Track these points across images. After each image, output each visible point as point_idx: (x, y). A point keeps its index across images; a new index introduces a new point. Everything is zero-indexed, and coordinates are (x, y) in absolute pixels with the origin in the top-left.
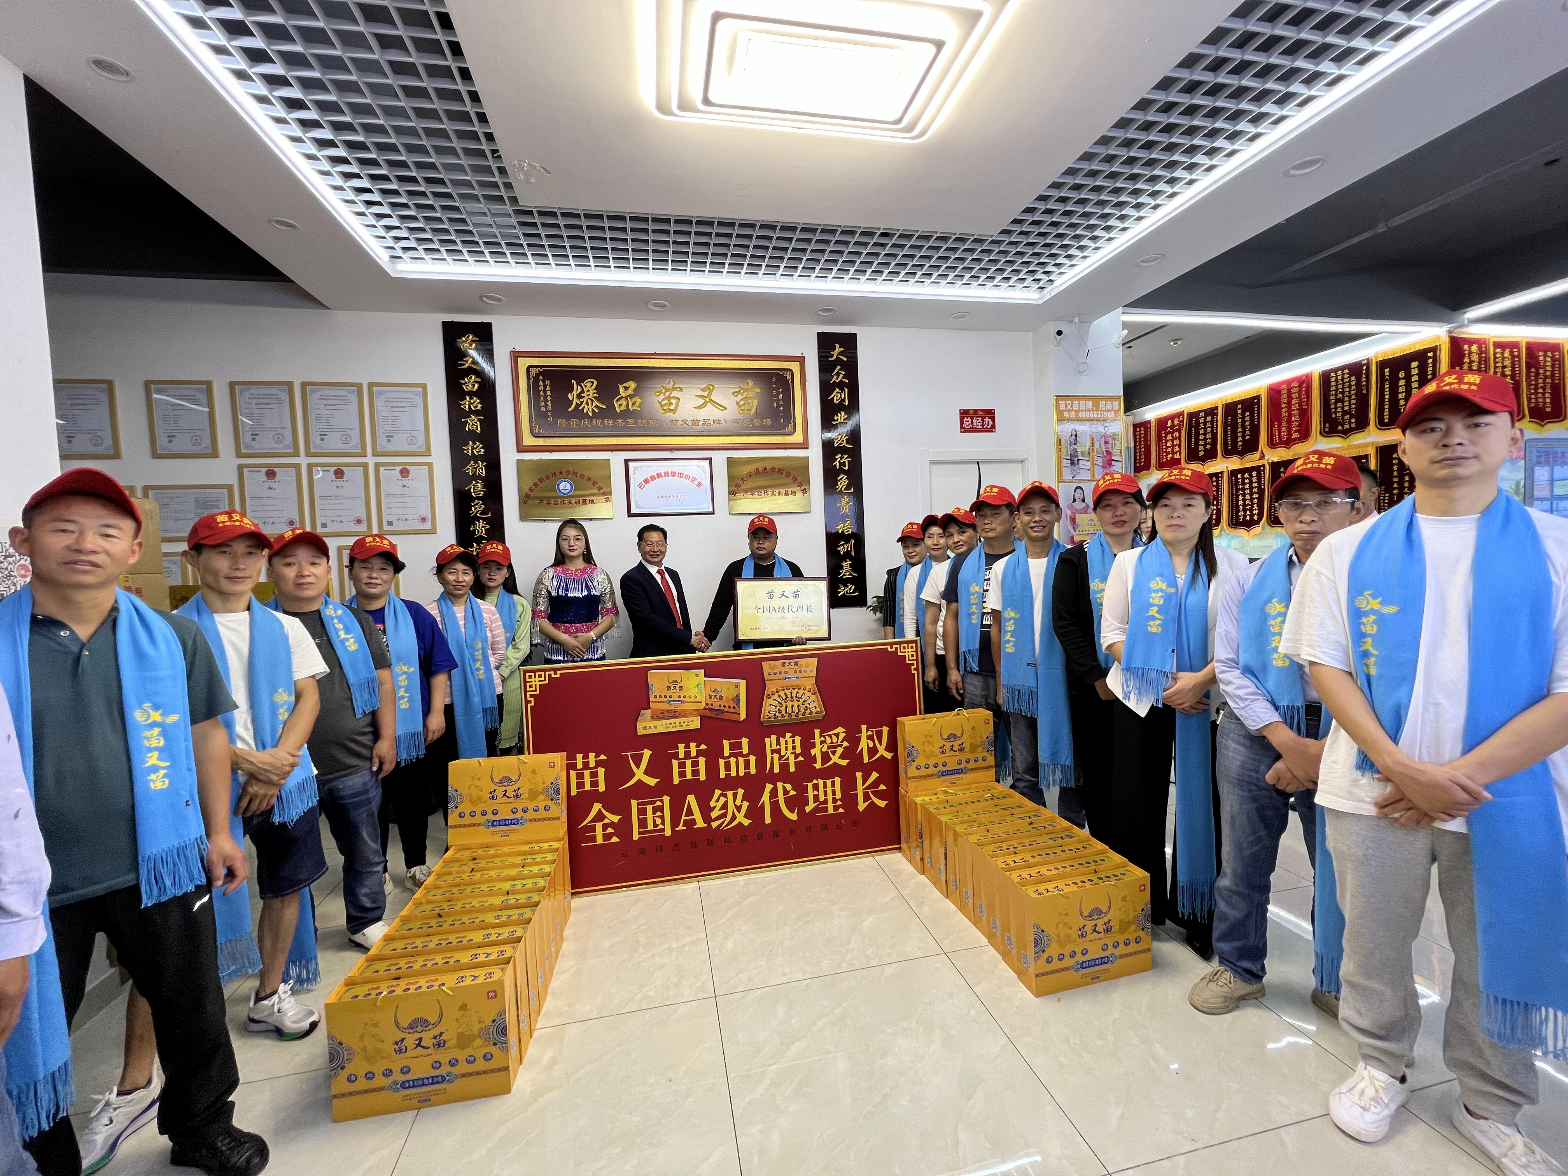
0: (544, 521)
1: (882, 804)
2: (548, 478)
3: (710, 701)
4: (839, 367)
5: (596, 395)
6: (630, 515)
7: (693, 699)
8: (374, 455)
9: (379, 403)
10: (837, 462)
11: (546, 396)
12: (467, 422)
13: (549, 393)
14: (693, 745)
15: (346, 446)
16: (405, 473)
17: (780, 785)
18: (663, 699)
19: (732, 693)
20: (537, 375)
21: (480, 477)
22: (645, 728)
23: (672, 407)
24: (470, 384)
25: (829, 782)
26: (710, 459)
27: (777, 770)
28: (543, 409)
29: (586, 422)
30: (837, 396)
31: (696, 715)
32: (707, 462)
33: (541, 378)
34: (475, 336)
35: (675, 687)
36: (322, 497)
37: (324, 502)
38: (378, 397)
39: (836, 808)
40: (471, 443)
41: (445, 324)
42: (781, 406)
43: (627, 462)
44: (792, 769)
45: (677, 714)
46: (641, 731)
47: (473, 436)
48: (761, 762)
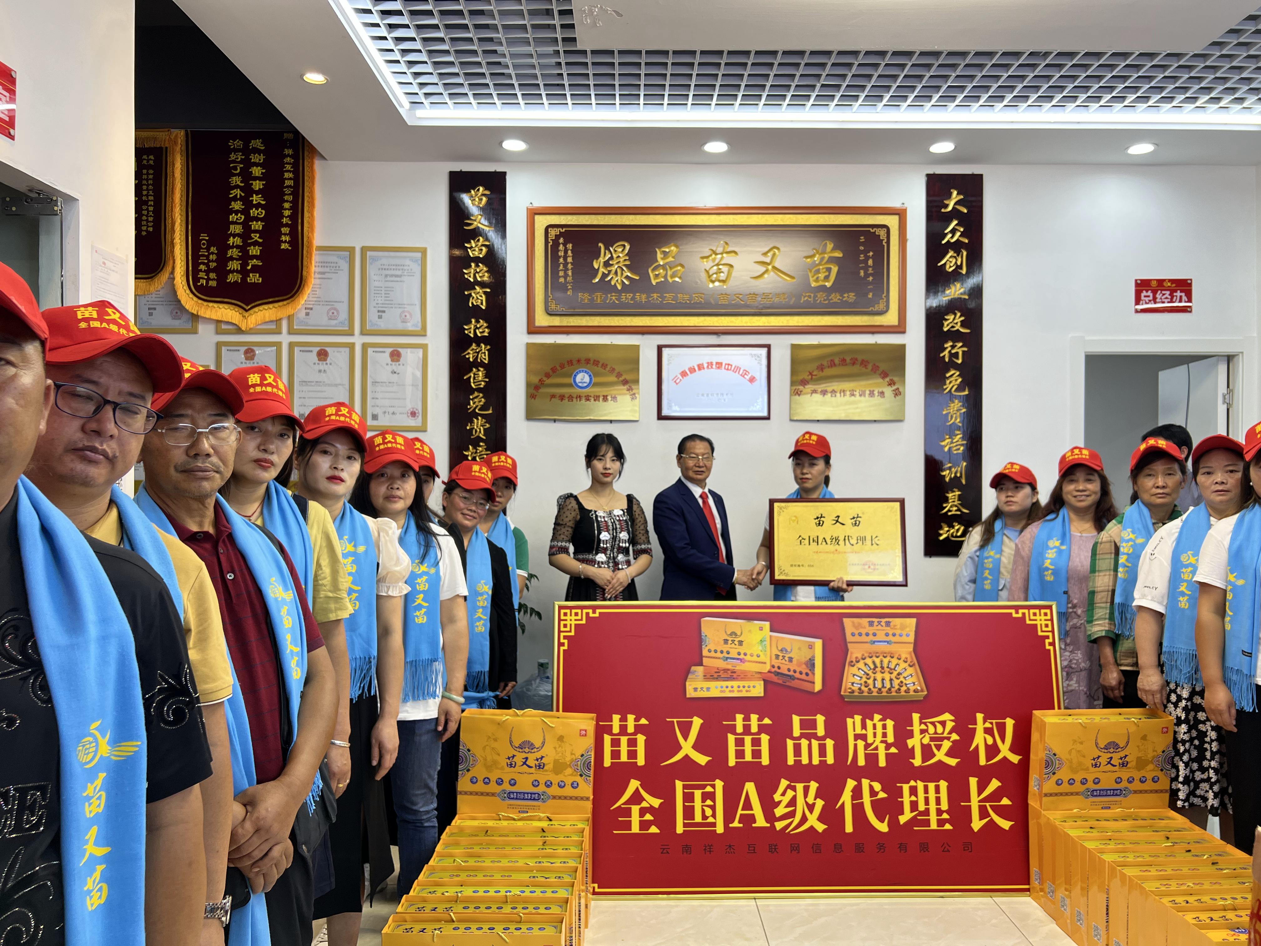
0: (555, 421)
1: (1006, 824)
2: (562, 366)
3: (776, 663)
4: (955, 222)
5: (628, 263)
6: (660, 417)
7: (755, 658)
8: (363, 333)
9: (372, 271)
10: (946, 353)
11: (565, 264)
12: (470, 295)
13: (570, 260)
14: (754, 717)
15: (334, 322)
16: (396, 356)
17: (865, 782)
18: (719, 655)
19: (805, 655)
20: (557, 237)
21: (482, 364)
22: (696, 689)
23: (722, 276)
24: (476, 249)
25: (932, 786)
26: (768, 347)
27: (861, 762)
28: (562, 280)
29: (613, 297)
30: (949, 261)
31: (758, 679)
32: (764, 351)
33: (561, 240)
34: (486, 189)
35: (733, 641)
36: (304, 383)
37: (305, 388)
38: (371, 264)
39: (941, 823)
40: (473, 320)
41: (453, 176)
42: (871, 274)
43: (660, 348)
44: (882, 763)
45: (735, 675)
46: (690, 693)
47: (476, 312)
48: (841, 749)
